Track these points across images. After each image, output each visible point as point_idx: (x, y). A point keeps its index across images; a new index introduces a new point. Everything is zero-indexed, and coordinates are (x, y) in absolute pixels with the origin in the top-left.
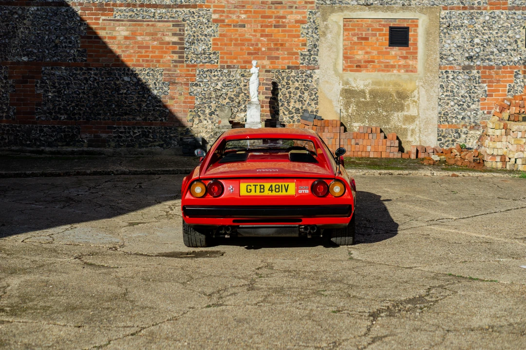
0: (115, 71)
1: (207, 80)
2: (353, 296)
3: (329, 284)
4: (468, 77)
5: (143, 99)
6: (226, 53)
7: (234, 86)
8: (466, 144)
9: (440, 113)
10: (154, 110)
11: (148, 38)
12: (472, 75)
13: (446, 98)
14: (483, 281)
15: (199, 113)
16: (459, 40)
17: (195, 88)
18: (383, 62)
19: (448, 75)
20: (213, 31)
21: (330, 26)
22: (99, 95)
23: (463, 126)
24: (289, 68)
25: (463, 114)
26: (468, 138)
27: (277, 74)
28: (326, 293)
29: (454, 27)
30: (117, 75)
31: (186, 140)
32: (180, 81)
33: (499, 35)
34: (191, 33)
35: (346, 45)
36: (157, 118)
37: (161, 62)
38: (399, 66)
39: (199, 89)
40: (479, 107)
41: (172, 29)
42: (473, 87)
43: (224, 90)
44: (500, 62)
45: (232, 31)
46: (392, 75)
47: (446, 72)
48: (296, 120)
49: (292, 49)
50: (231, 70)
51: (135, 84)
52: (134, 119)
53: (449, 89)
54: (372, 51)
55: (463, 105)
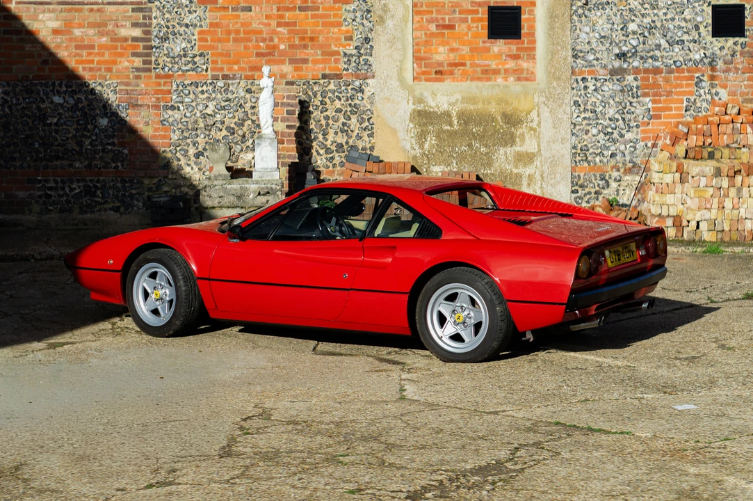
0: (39, 87)
1: (190, 100)
2: (390, 464)
3: (356, 444)
4: (619, 88)
5: (85, 133)
6: (220, 55)
7: (235, 108)
8: (618, 198)
9: (574, 147)
10: (103, 151)
11: (91, 32)
12: (625, 83)
13: (585, 122)
14: (608, 432)
15: (178, 154)
16: (602, 26)
17: (170, 112)
18: (479, 65)
19: (587, 84)
20: (198, 18)
21: (391, 6)
22: (12, 128)
23: (613, 168)
24: (324, 77)
25: (613, 148)
26: (621, 188)
27: (305, 87)
28: (346, 460)
29: (594, 5)
30: (42, 93)
31: (156, 200)
32: (146, 102)
33: (669, 16)
34: (162, 22)
35: (418, 38)
36: (109, 163)
37: (114, 70)
38: (506, 71)
39: (177, 115)
40: (639, 137)
41: (131, 17)
42: (628, 104)
43: (218, 116)
44: (672, 62)
45: (231, 17)
46: (494, 86)
47: (584, 79)
48: (337, 164)
49: (330, 45)
50: (230, 82)
51: (72, 108)
52: (71, 166)
53: (589, 107)
54: (461, 47)
55: (613, 133)
